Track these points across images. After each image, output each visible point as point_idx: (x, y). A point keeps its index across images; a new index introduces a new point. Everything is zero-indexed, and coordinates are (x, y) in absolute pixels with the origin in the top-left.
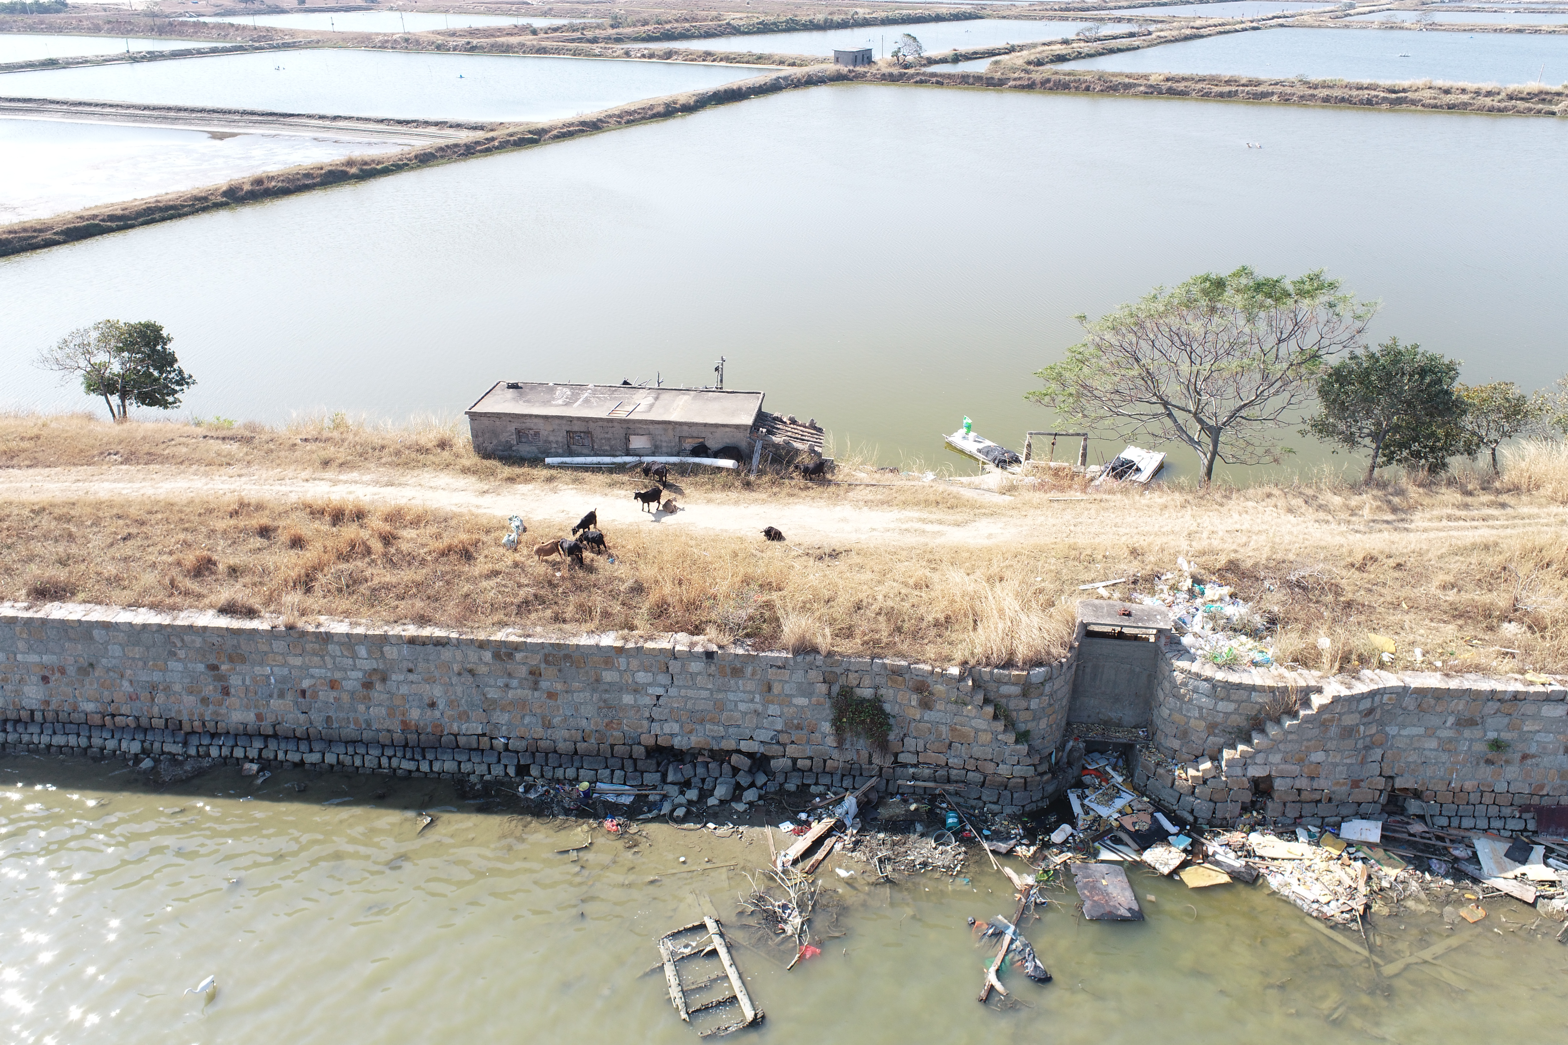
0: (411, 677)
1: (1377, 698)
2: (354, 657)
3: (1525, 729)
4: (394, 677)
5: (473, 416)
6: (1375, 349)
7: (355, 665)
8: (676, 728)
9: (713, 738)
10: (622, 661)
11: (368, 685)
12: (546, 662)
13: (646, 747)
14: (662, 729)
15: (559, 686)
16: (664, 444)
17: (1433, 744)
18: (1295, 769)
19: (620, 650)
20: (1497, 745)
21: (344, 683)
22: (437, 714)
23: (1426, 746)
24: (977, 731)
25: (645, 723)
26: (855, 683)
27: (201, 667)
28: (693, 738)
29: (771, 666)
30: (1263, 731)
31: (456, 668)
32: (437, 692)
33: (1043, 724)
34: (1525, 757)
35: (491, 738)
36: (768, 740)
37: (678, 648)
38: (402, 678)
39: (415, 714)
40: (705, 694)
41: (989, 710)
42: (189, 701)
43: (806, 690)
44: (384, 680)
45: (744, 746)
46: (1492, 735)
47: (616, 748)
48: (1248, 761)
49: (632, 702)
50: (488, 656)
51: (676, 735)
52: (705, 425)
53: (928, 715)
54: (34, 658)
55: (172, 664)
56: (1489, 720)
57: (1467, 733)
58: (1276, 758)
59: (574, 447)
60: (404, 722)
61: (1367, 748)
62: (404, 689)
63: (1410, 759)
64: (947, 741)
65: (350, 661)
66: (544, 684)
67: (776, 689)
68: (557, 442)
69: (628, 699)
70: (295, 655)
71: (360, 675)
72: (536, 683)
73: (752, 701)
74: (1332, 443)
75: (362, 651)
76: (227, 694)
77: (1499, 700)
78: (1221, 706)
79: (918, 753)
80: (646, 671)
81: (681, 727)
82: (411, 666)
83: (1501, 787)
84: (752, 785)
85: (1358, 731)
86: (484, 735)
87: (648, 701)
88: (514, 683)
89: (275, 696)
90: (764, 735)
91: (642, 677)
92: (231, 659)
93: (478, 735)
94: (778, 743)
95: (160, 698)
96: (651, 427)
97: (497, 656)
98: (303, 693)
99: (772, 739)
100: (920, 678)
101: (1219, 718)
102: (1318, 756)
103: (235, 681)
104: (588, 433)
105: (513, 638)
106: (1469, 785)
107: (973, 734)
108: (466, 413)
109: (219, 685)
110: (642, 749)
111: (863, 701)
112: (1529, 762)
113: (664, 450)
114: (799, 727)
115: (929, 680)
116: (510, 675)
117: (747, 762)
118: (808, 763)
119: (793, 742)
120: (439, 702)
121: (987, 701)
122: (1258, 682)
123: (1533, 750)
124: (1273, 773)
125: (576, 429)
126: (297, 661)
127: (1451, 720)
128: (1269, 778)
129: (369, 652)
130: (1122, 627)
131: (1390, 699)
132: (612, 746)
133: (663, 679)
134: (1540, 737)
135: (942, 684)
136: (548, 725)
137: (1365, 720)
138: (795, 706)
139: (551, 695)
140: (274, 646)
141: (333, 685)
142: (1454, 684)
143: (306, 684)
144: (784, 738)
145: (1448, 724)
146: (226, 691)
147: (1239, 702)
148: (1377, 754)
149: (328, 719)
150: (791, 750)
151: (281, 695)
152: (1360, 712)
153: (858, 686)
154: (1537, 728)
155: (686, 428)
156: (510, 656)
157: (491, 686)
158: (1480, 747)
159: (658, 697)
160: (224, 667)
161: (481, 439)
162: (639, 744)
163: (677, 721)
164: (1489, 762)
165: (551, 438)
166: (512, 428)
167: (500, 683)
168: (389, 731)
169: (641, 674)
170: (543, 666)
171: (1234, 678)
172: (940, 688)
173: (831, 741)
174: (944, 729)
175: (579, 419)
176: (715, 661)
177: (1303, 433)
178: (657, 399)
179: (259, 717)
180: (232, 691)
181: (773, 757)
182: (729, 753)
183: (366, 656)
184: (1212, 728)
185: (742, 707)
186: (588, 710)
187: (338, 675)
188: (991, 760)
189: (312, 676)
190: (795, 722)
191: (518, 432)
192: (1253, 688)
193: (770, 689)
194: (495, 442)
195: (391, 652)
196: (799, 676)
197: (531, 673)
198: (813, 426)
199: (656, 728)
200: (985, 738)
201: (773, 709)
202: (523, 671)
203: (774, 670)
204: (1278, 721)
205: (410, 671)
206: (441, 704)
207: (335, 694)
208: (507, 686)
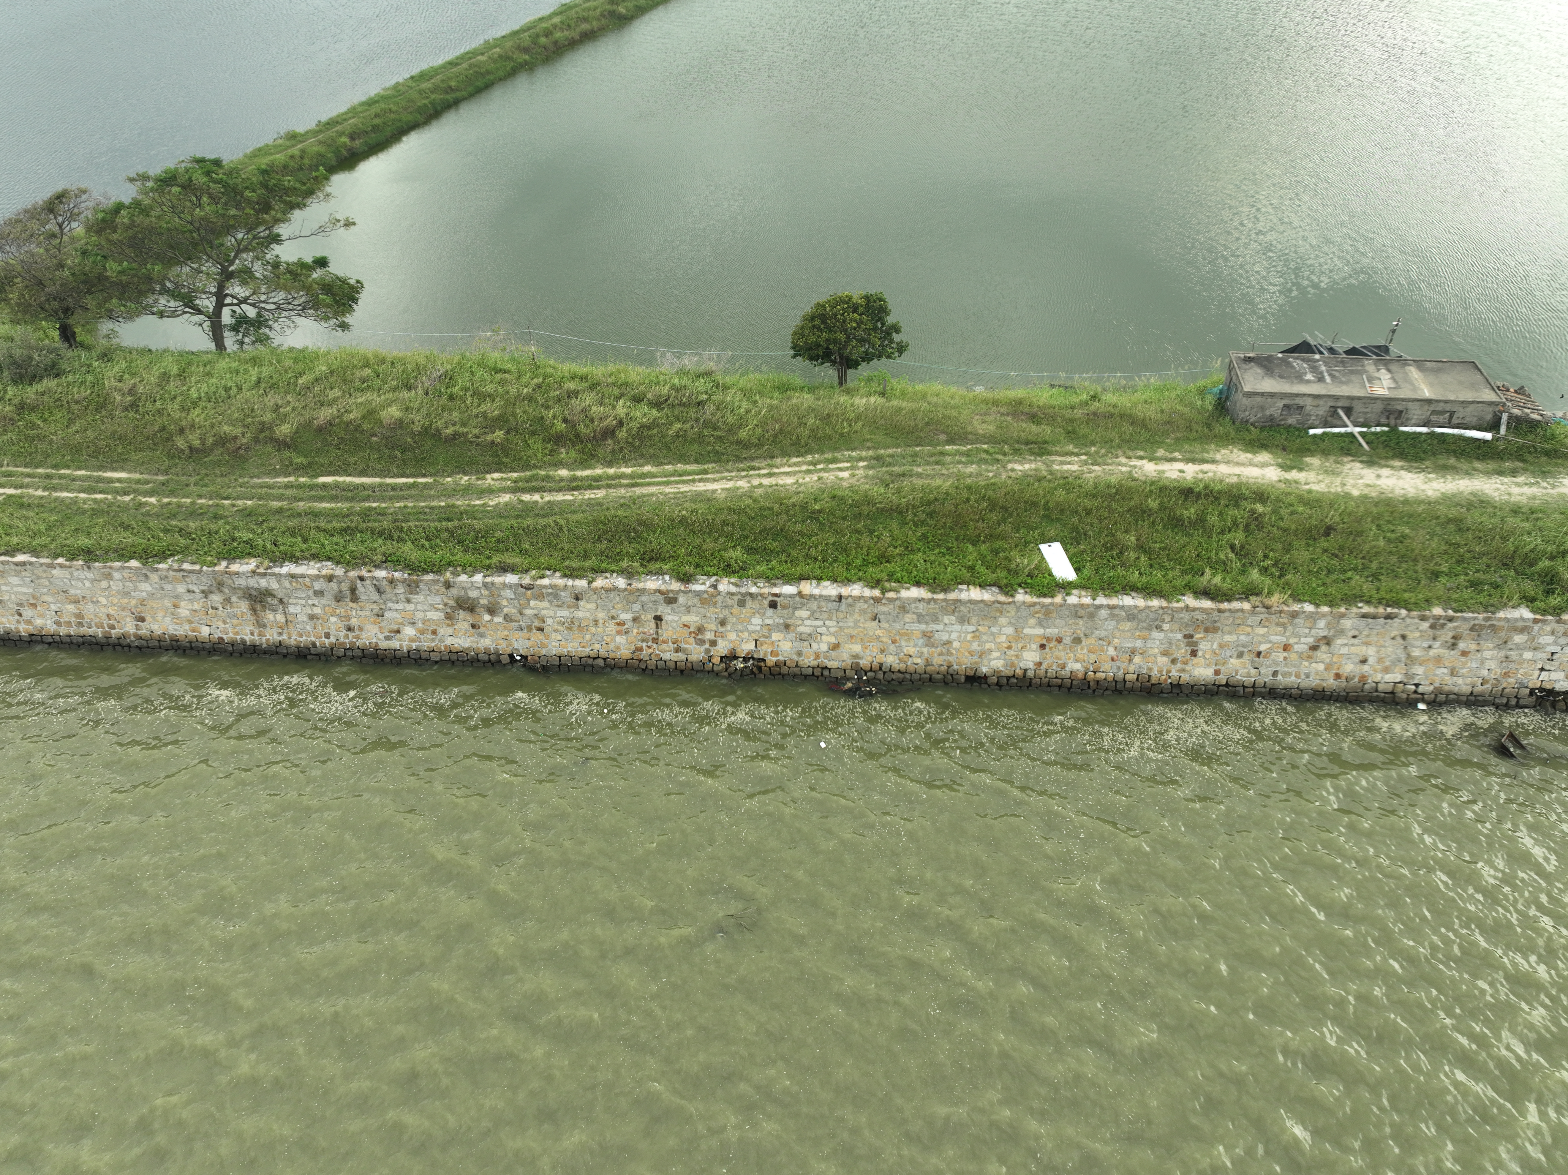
0: (1355, 641)
4: (1338, 641)
7: (1309, 633)
8: (1561, 675)
11: (1314, 648)
13: (1531, 689)
14: (1549, 676)
15: (1473, 647)
21: (1296, 646)
22: (1366, 668)
25: (1537, 672)
27: (1179, 636)
32: (1372, 651)
35: (1405, 685)
38: (1344, 641)
39: (1349, 668)
42: (1163, 661)
44: (1328, 643)
47: (1507, 690)
49: (1531, 657)
51: (1560, 680)
54: (1040, 631)
55: (1156, 634)
60: (1337, 674)
62: (1344, 650)
65: (1307, 631)
66: (1462, 645)
68: (1318, 416)
69: (1528, 654)
71: (1311, 640)
72: (1454, 645)
76: (1195, 656)
82: (1356, 633)
86: (1400, 682)
87: (1545, 656)
88: (1437, 644)
89: (1235, 656)
91: (1546, 640)
92: (1206, 630)
93: (1396, 682)
95: (1137, 659)
97: (1433, 626)
98: (1259, 654)
103: (1204, 647)
105: (1451, 613)
109: (1189, 649)
110: (1528, 690)
113: (1415, 422)
126: (1262, 631)
132: (1504, 689)
136: (1455, 675)
139: (1464, 653)
140: (1249, 620)
141: (1286, 647)
143: (1263, 648)
146: (1194, 653)
149: (1275, 672)
151: (1240, 655)
156: (1444, 626)
159: (1553, 654)
160: (1198, 636)
162: (1527, 686)
165: (1315, 413)
166: (1280, 404)
167: (1425, 644)
168: (1320, 680)
170: (1467, 632)
179: (1217, 672)
180: (1200, 653)
183: (1321, 627)
186: (1491, 664)
187: (1292, 641)
189: (1270, 642)
191: (1286, 406)
194: (1260, 416)
195: (1345, 624)
197: (1455, 638)
199: (1544, 675)
202: (1448, 636)
205: (1354, 637)
206: (1371, 660)
207: (1285, 654)
208: (1430, 647)
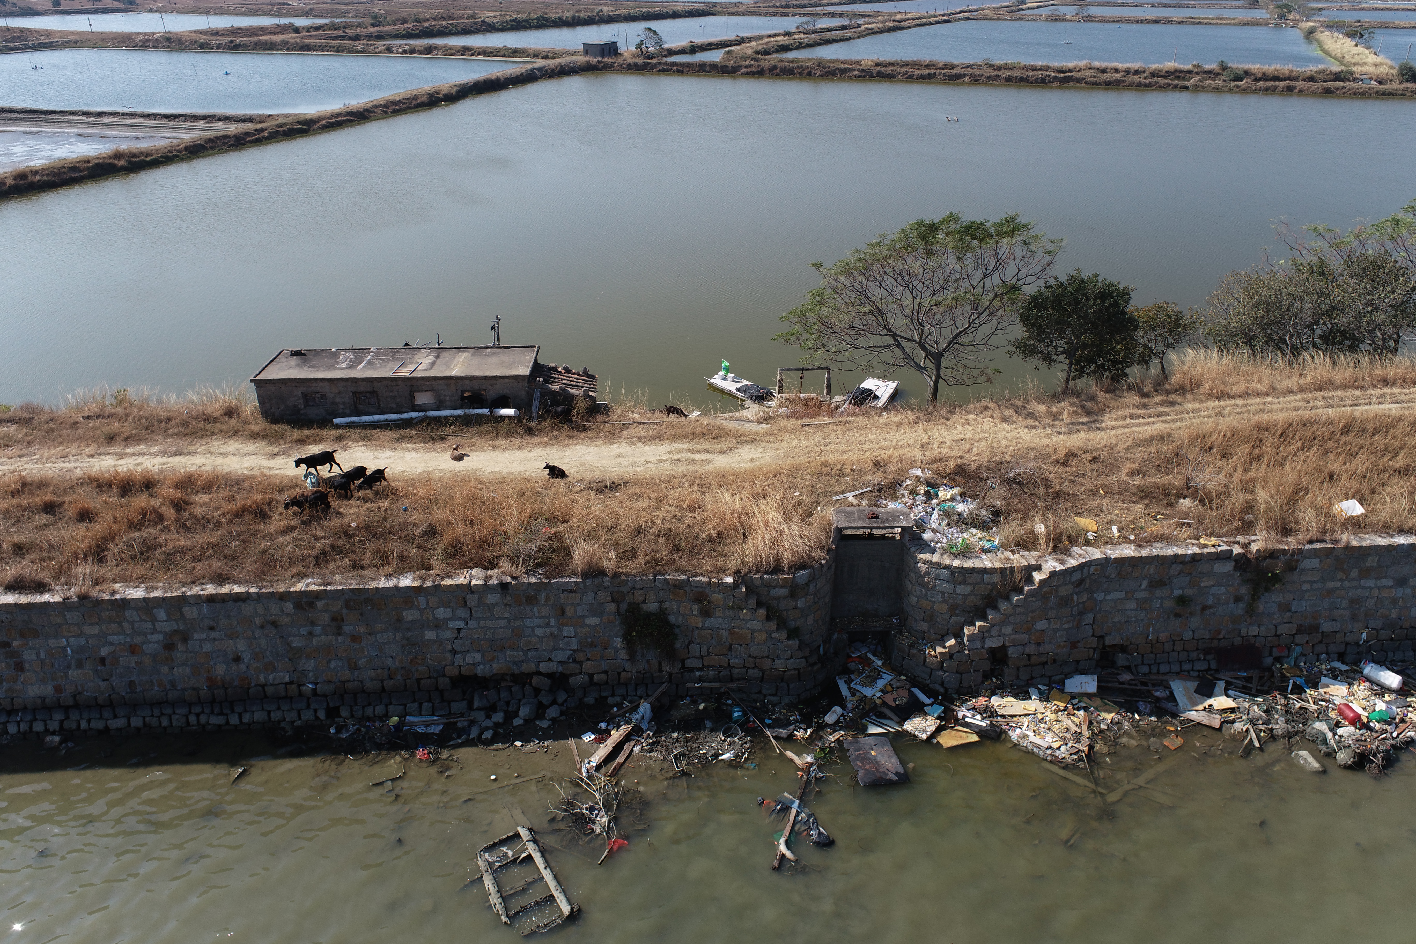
0: (213, 634)
1: (1085, 570)
2: (154, 620)
3: (1203, 584)
4: (196, 636)
5: (259, 384)
6: (1063, 278)
7: (155, 628)
8: (478, 657)
9: (514, 663)
10: (422, 600)
11: (169, 647)
12: (348, 607)
13: (451, 678)
14: (465, 659)
15: (362, 629)
16: (448, 398)
17: (1133, 605)
18: (1023, 637)
19: (419, 589)
20: (1182, 601)
21: (144, 647)
22: (243, 667)
23: (1128, 607)
24: (753, 632)
25: (448, 655)
26: (641, 599)
28: (495, 665)
29: (563, 591)
30: (995, 608)
31: (258, 621)
32: (241, 646)
33: (810, 620)
34: (1204, 608)
35: (299, 685)
36: (565, 659)
37: (473, 582)
38: (204, 636)
39: (220, 670)
40: (503, 623)
41: (763, 612)
43: (596, 610)
44: (185, 640)
45: (543, 667)
46: (1177, 592)
47: (422, 682)
48: (986, 634)
49: (434, 637)
50: (289, 607)
51: (479, 664)
52: (486, 378)
53: (709, 623)
56: (1175, 580)
57: (1158, 593)
58: (1008, 630)
59: (361, 407)
60: (209, 679)
61: (1081, 613)
62: (207, 647)
63: (1116, 620)
64: (727, 643)
65: (150, 625)
66: (347, 629)
67: (569, 611)
68: (344, 403)
69: (430, 635)
70: (92, 624)
71: (161, 637)
72: (339, 628)
73: (548, 625)
74: (1034, 362)
75: (161, 614)
76: (22, 669)
77: (1181, 563)
78: (960, 589)
79: (702, 657)
80: (445, 606)
81: (483, 656)
82: (212, 623)
83: (1188, 635)
84: (554, 702)
85: (1073, 600)
86: (291, 683)
87: (449, 634)
88: (318, 630)
89: (73, 666)
90: (561, 655)
91: (441, 613)
92: (22, 635)
93: (286, 684)
94: (575, 661)
96: (434, 383)
97: (298, 606)
98: (102, 661)
99: (569, 658)
100: (699, 589)
101: (959, 600)
102: (1042, 625)
103: (29, 656)
104: (373, 393)
105: (313, 588)
106: (1163, 637)
107: (750, 635)
108: (251, 381)
109: (12, 662)
110: (447, 680)
111: (649, 615)
112: (1208, 612)
113: (448, 403)
114: (593, 645)
115: (707, 590)
116: (313, 623)
117: (547, 681)
118: (604, 676)
119: (588, 659)
120: (244, 655)
121: (759, 604)
122: (989, 565)
123: (1210, 601)
124: (1007, 643)
125: (361, 389)
126: (95, 630)
127: (1145, 583)
128: (1003, 648)
129: (168, 614)
130: (871, 528)
131: (1096, 570)
132: (418, 680)
133: (462, 613)
134: (1215, 590)
135: (719, 593)
136: (354, 667)
137: (1077, 590)
138: (589, 626)
139: (355, 638)
140: (68, 617)
141: (133, 649)
142: (1145, 552)
143: (104, 651)
144: (579, 657)
145: (1143, 587)
146: (20, 667)
147: (974, 585)
148: (1089, 617)
149: (131, 684)
150: (587, 666)
151: (80, 665)
152: (1073, 584)
153: (644, 602)
154: (1211, 583)
155: (467, 382)
156: (311, 605)
157: (294, 636)
158: (1169, 604)
159: (459, 630)
160: (15, 644)
161: (268, 406)
162: (444, 675)
163: (478, 651)
164: (1177, 615)
165: (338, 400)
166: (299, 392)
167: (304, 631)
168: (194, 689)
169: (441, 610)
170: (345, 611)
171: (968, 564)
172: (717, 597)
173: (623, 655)
174: (724, 633)
175: (363, 379)
176: (510, 591)
177: (1010, 354)
178: (437, 357)
179: (58, 689)
180: (27, 666)
181: (571, 675)
182: (530, 675)
183: (165, 618)
184: (953, 609)
185: (539, 631)
186: (392, 649)
187: (138, 640)
188: (768, 657)
189: (111, 644)
190: (589, 640)
191: (305, 396)
192: (985, 571)
193: (563, 612)
194: (282, 407)
195: (190, 612)
196: (589, 598)
197: (334, 619)
198: (586, 373)
199: (459, 659)
200: (761, 637)
201: (568, 631)
202: (326, 618)
203: (566, 595)
204: (1007, 598)
205: (212, 628)
206: (246, 657)
207: (136, 658)
208: (310, 634)
